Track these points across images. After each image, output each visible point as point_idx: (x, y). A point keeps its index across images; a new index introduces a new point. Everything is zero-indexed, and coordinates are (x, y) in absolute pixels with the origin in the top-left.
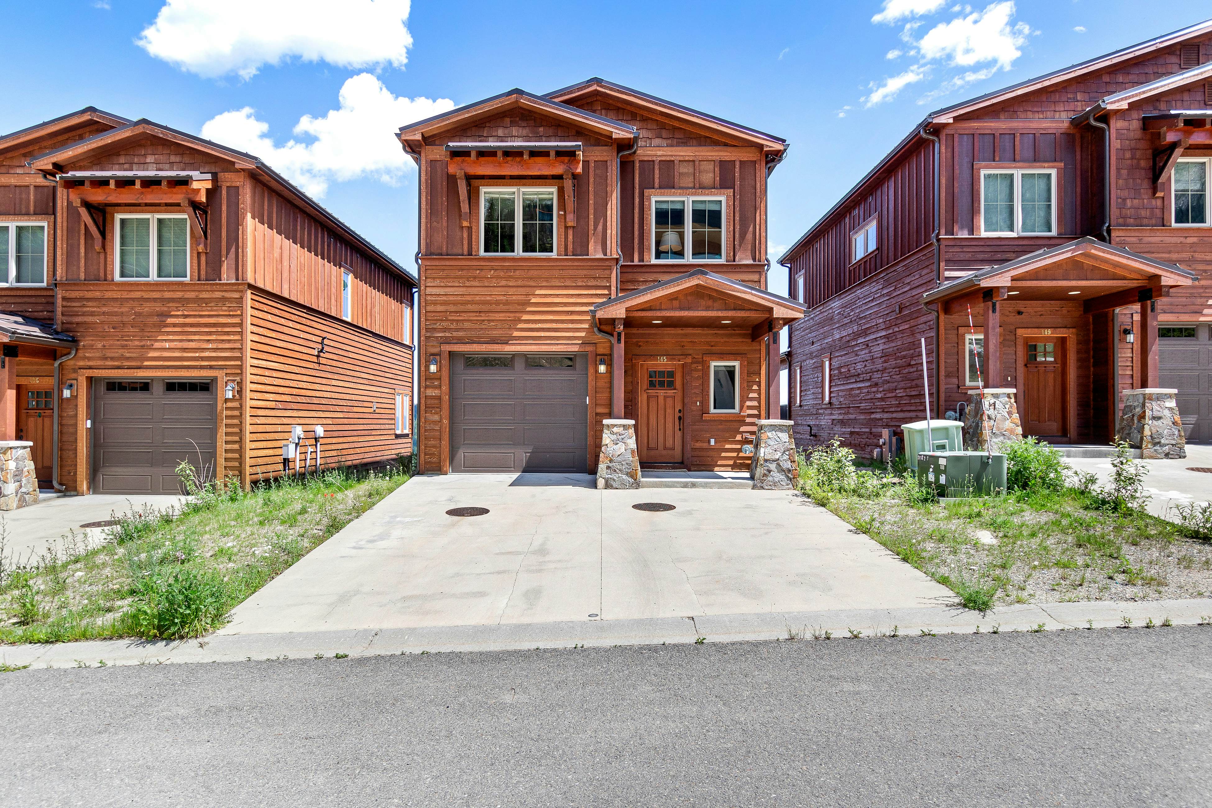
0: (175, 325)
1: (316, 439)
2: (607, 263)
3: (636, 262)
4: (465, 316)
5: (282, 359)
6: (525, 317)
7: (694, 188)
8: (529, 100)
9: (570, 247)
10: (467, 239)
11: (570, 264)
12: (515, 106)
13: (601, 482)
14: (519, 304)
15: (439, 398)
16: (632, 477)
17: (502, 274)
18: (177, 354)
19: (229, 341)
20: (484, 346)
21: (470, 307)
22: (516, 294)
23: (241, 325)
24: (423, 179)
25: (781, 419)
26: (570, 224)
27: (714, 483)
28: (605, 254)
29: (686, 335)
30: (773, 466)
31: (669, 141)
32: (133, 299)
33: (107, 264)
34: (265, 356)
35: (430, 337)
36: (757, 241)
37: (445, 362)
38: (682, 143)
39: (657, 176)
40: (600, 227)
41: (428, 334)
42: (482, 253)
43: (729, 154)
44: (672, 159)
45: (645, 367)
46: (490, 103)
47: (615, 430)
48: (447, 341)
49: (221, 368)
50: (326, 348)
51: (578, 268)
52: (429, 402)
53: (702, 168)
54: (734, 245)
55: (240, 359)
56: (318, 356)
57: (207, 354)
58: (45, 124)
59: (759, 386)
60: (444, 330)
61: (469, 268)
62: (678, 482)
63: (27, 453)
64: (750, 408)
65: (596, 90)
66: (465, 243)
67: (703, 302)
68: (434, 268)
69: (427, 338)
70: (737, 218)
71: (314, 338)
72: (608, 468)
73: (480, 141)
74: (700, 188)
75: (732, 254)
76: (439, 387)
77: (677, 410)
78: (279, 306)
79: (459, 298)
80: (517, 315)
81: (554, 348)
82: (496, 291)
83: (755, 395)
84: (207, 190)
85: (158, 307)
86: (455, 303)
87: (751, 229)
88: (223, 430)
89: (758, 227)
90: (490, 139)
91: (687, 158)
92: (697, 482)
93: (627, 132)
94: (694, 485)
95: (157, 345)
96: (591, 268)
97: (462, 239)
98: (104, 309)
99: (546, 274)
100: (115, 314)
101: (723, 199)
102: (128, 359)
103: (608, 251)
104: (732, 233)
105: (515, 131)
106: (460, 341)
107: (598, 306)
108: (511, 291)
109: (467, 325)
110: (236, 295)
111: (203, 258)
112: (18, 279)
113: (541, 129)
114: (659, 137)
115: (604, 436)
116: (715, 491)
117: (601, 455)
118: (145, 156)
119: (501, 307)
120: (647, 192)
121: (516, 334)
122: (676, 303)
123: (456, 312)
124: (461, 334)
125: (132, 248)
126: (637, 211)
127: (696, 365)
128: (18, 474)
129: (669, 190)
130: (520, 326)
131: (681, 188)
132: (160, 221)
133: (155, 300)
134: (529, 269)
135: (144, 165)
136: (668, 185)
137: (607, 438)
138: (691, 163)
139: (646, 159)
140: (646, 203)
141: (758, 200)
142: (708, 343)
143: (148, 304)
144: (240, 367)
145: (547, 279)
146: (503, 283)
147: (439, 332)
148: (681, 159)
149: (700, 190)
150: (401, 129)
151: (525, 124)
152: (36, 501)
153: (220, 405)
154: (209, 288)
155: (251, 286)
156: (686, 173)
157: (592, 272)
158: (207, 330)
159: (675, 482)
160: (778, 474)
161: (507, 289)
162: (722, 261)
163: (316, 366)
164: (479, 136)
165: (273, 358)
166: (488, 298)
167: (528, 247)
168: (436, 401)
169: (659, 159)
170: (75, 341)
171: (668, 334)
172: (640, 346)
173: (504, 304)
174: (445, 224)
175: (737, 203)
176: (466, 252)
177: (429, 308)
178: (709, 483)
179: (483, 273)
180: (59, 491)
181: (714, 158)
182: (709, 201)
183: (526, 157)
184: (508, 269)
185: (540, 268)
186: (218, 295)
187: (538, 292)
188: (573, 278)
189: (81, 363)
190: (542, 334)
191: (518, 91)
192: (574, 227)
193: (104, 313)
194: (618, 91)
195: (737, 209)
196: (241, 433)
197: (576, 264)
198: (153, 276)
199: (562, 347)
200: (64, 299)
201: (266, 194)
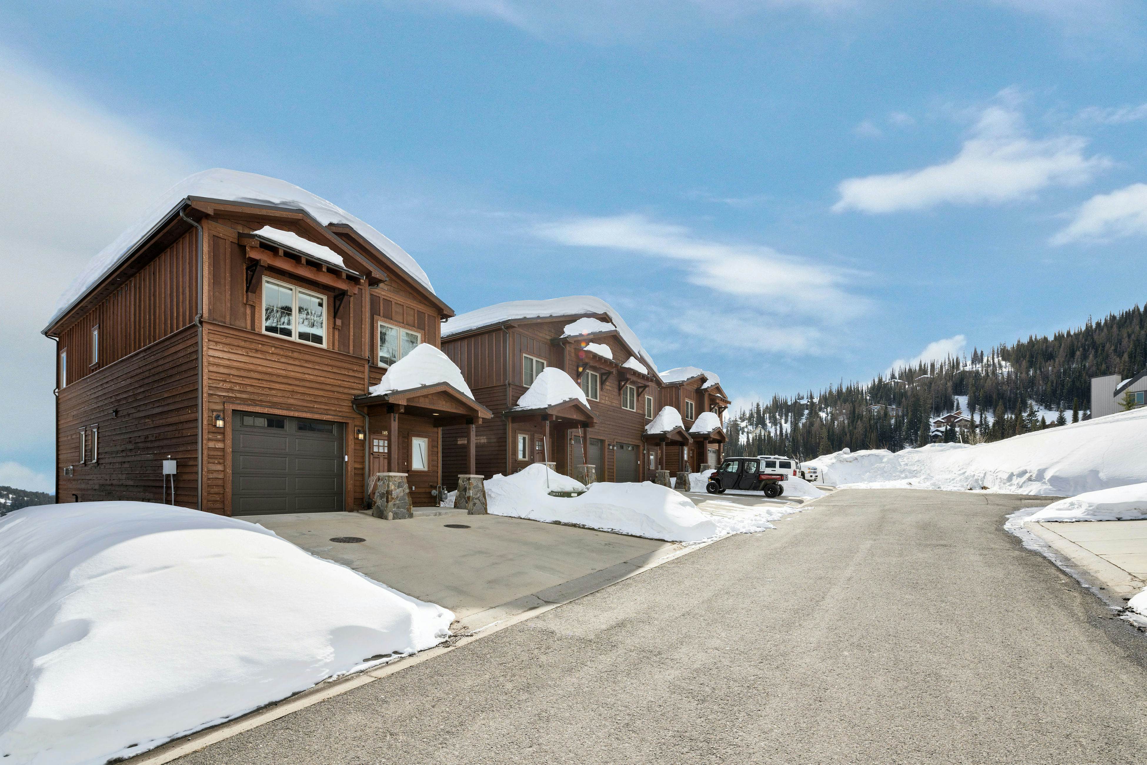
2: (362, 362)
4: (248, 381)
7: (403, 323)
9: (336, 344)
10: (250, 315)
15: (223, 450)
17: (282, 352)
21: (252, 374)
25: (476, 474)
28: (361, 356)
30: (476, 501)
31: (389, 287)
35: (212, 394)
37: (229, 419)
38: (396, 291)
39: (382, 308)
42: (264, 331)
44: (391, 300)
48: (230, 400)
52: (212, 453)
53: (407, 311)
60: (228, 390)
66: (249, 318)
68: (216, 333)
74: (407, 324)
76: (223, 441)
79: (242, 365)
82: (277, 365)
86: (238, 369)
91: (399, 302)
97: (245, 314)
103: (363, 353)
106: (244, 402)
115: (389, 483)
120: (375, 317)
123: (239, 376)
131: (396, 321)
134: (305, 353)
136: (388, 316)
138: (401, 306)
142: (411, 425)
145: (319, 364)
146: (283, 360)
147: (222, 391)
156: (398, 312)
160: (480, 506)
161: (286, 365)
166: (270, 370)
168: (219, 453)
169: (383, 297)
173: (284, 377)
176: (249, 327)
182: (411, 334)
184: (287, 350)
188: (338, 367)
192: (340, 330)
197: (341, 357)
199: (330, 417)
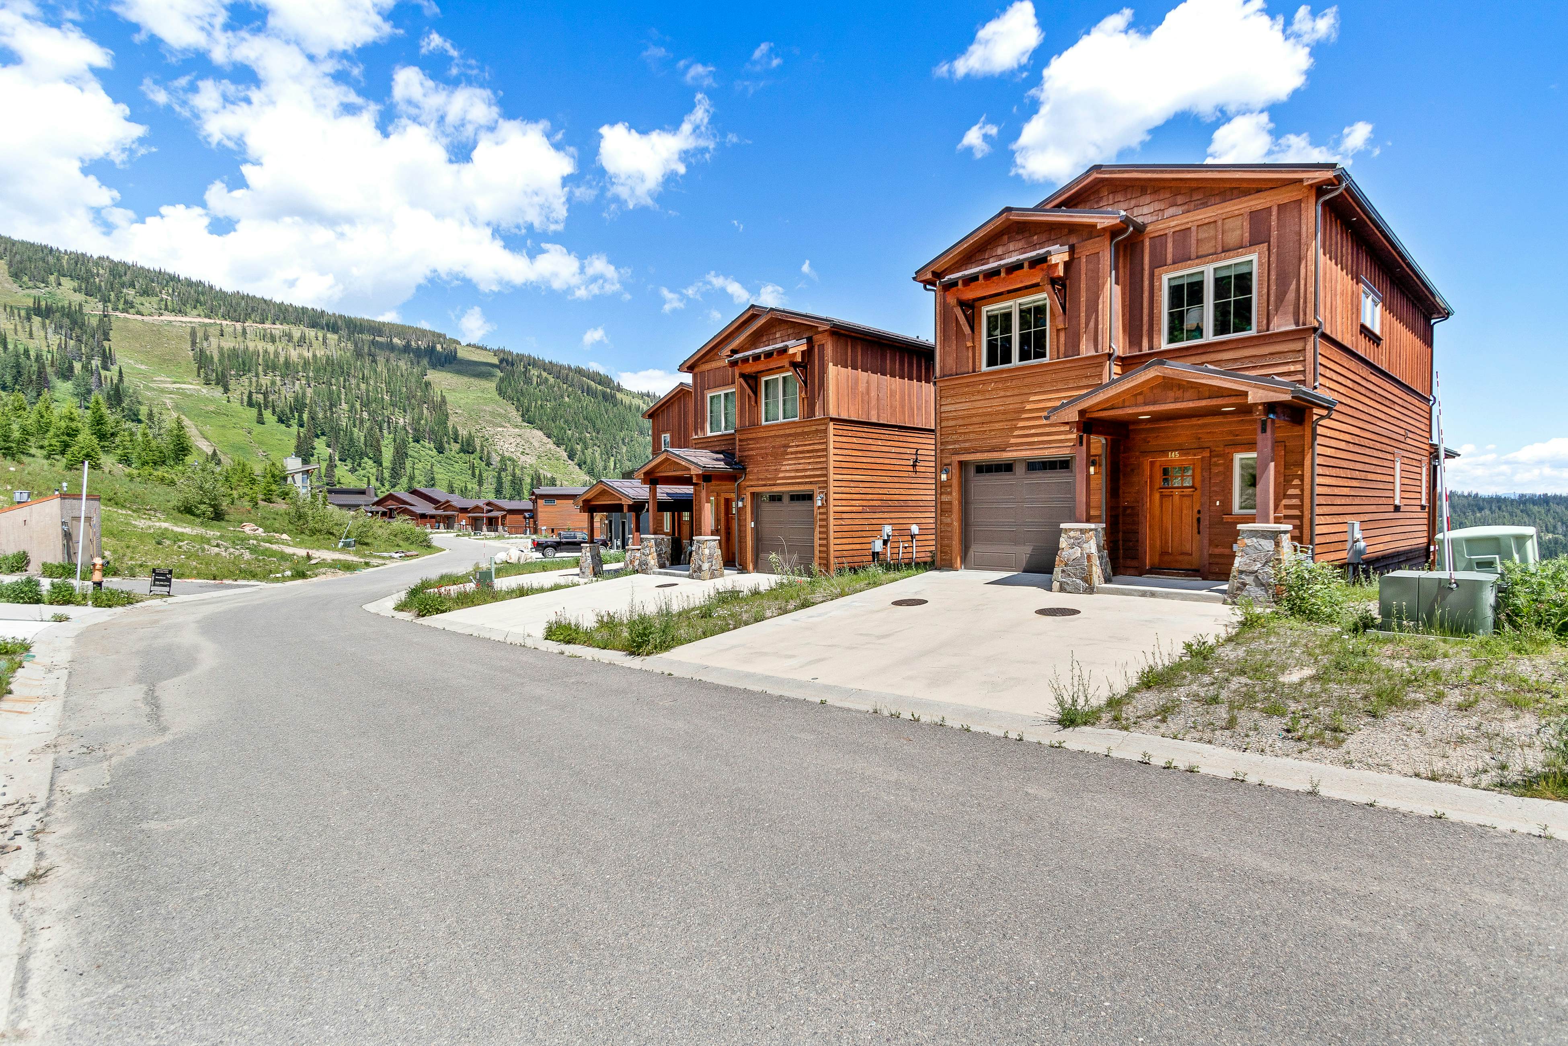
0: (792, 453)
1: (912, 536)
2: (1099, 360)
3: (1146, 350)
4: (971, 428)
5: (869, 472)
6: (1021, 424)
7: (1215, 253)
8: (1018, 215)
9: (1062, 349)
10: (972, 357)
11: (1061, 366)
12: (1007, 223)
13: (1056, 585)
14: (1015, 412)
15: (952, 503)
16: (1086, 581)
17: (1000, 386)
18: (793, 474)
19: (820, 462)
20: (986, 454)
21: (975, 420)
22: (1012, 403)
23: (826, 450)
24: (938, 311)
26: (1061, 326)
27: (1176, 593)
28: (1097, 351)
29: (1204, 426)
30: (1249, 580)
31: (1185, 207)
32: (771, 437)
33: (758, 413)
34: (850, 471)
36: (1302, 300)
37: (955, 471)
38: (1201, 204)
39: (1170, 251)
40: (1092, 324)
41: (943, 447)
42: (984, 368)
43: (1262, 201)
44: (1188, 226)
45: (1158, 464)
46: (984, 228)
47: (1072, 534)
48: (956, 452)
49: (816, 483)
50: (919, 458)
51: (1071, 369)
52: (943, 507)
53: (1226, 227)
54: (1268, 310)
55: (826, 475)
56: (914, 466)
57: (808, 473)
58: (733, 322)
59: (1302, 480)
60: (955, 442)
61: (974, 384)
62: (1135, 590)
63: (716, 543)
64: (1287, 507)
65: (1096, 178)
66: (971, 361)
67: (1171, 394)
68: (946, 388)
69: (942, 450)
70: (1273, 277)
71: (908, 451)
72: (1063, 571)
73: (983, 265)
74: (1223, 252)
75: (1265, 322)
76: (950, 493)
77: (1195, 511)
78: (866, 430)
79: (966, 413)
80: (1014, 423)
81: (1046, 452)
82: (995, 402)
83: (1297, 491)
84: (803, 352)
85: (783, 441)
86: (963, 418)
87: (1293, 286)
88: (818, 529)
89: (1302, 282)
90: (991, 260)
91: (1207, 221)
92: (1157, 591)
93: (1113, 218)
94: (1153, 595)
95: (783, 468)
96: (1082, 368)
97: (968, 358)
98: (758, 445)
99: (1040, 379)
100: (761, 448)
101: (1254, 257)
102: (769, 479)
103: (1100, 347)
104: (1265, 297)
105: (1012, 246)
106: (967, 451)
107: (1051, 412)
108: (1009, 401)
109: (972, 436)
110: (823, 427)
111: (806, 402)
112: (726, 429)
113: (1035, 237)
114: (1174, 205)
115: (1061, 539)
116: (1176, 603)
117: (1057, 558)
118: (775, 333)
119: (1001, 417)
120: (1157, 271)
121: (1013, 441)
122: (1140, 399)
123: (964, 425)
124: (967, 445)
125: (770, 400)
126: (1146, 295)
127: (1216, 459)
128: (711, 556)
129: (1184, 263)
130: (1016, 433)
131: (1199, 257)
132: (784, 378)
133: (781, 436)
134: (1025, 377)
135: (775, 341)
136: (1182, 259)
137: (1063, 543)
138: (1212, 225)
139: (1157, 234)
140: (1156, 284)
141: (1304, 247)
142: (1231, 433)
143: (778, 440)
144: (826, 482)
145: (1040, 385)
146: (1002, 394)
147: (951, 444)
148: (1200, 223)
149: (1223, 254)
150: (916, 273)
151: (1021, 237)
152: (722, 575)
153: (815, 509)
154: (808, 424)
155: (832, 419)
156: (1206, 238)
157: (1082, 372)
158: (808, 455)
159: (1132, 590)
160: (1257, 589)
161: (1004, 399)
162: (1253, 332)
163: (913, 475)
164: (982, 260)
165: (859, 472)
166: (989, 410)
167: (1024, 356)
168: (948, 506)
169: (1173, 230)
170: (745, 469)
171: (1182, 426)
172: (1148, 442)
173: (1004, 414)
174: (954, 347)
175: (1273, 258)
176: (971, 371)
177: (943, 424)
178: (1172, 593)
179: (985, 388)
180: (739, 570)
181: (1242, 211)
182: (1235, 264)
183: (1003, 274)
184: (1005, 380)
185: (1033, 375)
186: (814, 428)
187: (1032, 398)
188: (1065, 380)
189: (748, 483)
190: (1036, 439)
191: (1008, 210)
192: (1065, 329)
193: (758, 448)
194: (1120, 172)
195: (1273, 266)
196: (827, 533)
197: (1068, 365)
198: (781, 420)
199: (1054, 450)
200: (740, 440)
201: (849, 344)
